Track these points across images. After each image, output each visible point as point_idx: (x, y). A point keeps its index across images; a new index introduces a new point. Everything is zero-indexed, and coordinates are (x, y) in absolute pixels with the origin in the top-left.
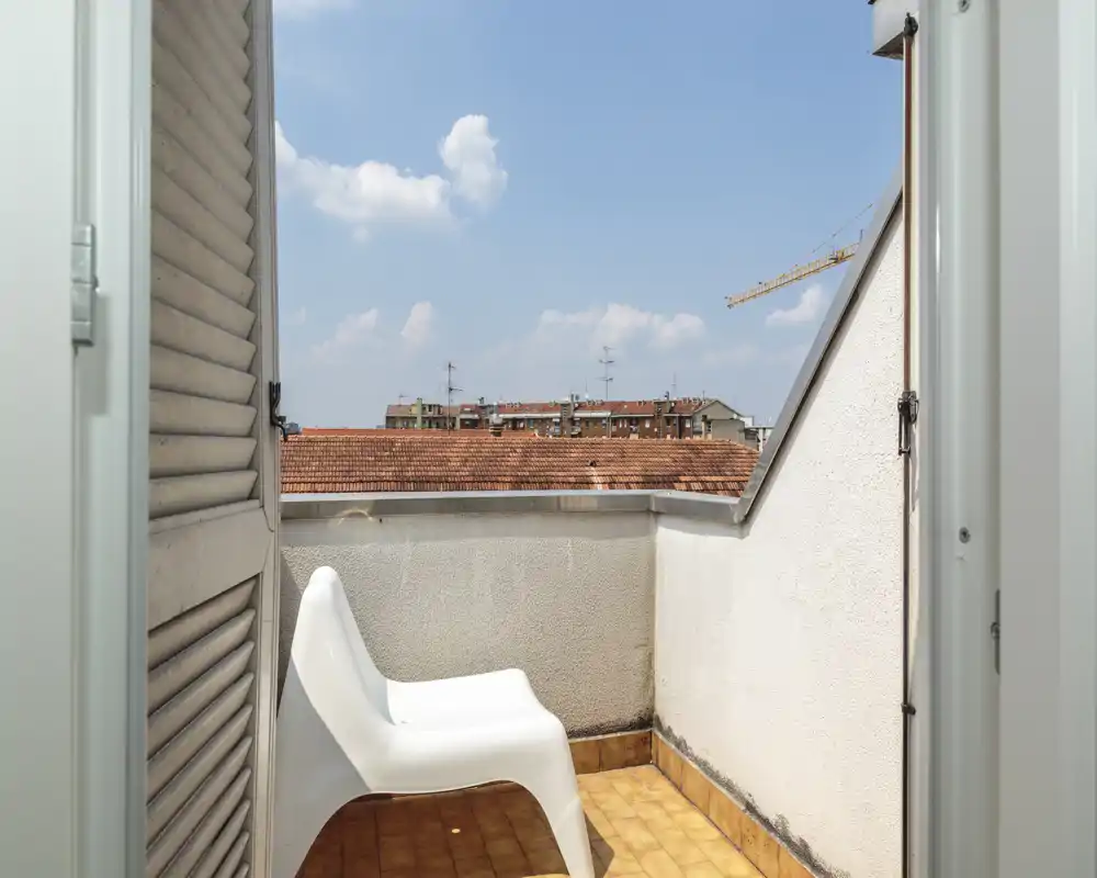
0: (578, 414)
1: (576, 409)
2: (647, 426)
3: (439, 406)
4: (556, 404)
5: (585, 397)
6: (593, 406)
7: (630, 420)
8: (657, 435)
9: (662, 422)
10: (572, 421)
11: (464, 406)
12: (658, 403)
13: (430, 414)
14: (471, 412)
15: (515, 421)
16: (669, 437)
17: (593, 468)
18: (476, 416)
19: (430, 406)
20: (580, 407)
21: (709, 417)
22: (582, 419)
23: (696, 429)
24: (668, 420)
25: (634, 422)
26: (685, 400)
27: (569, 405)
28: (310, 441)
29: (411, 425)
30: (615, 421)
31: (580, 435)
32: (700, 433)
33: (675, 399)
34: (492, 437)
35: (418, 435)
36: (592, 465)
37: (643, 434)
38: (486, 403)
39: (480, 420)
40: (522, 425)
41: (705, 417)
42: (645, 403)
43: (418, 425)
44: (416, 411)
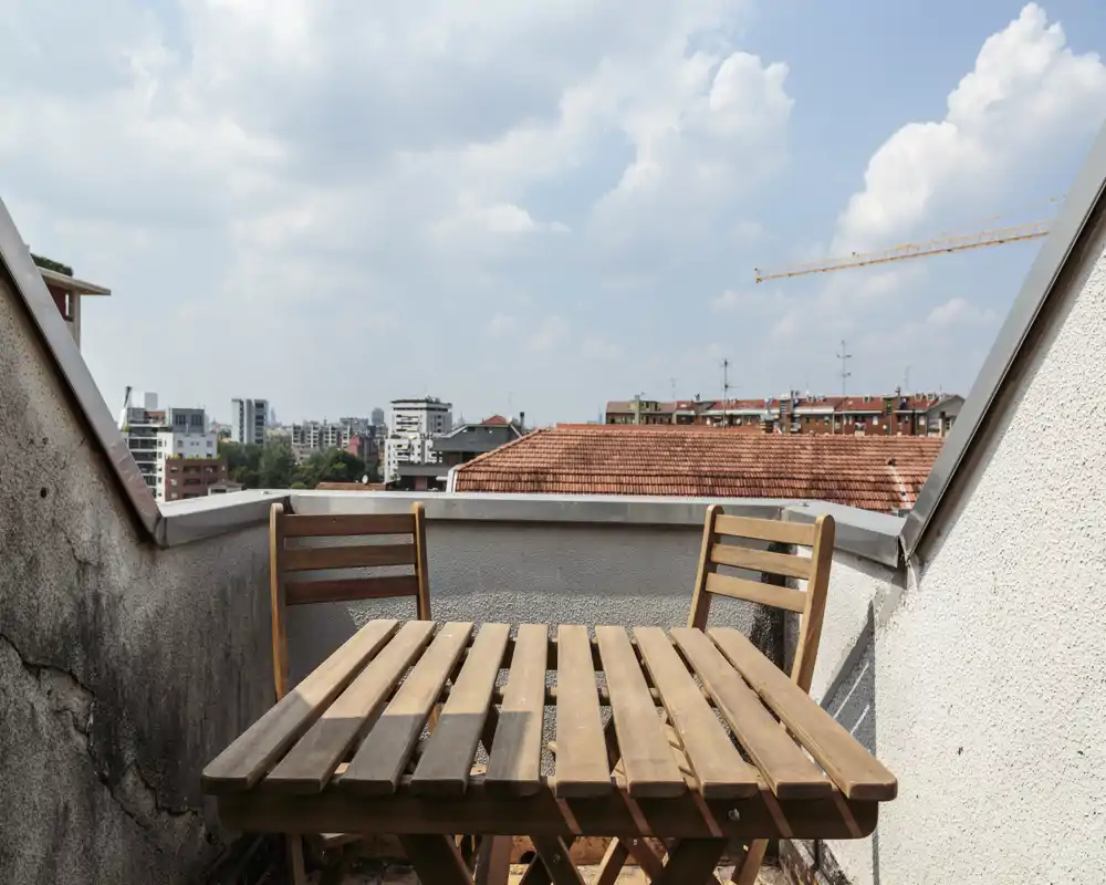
0: (799, 411)
1: (795, 406)
2: (875, 422)
3: (656, 404)
4: (774, 401)
5: (805, 394)
6: (815, 403)
7: (856, 417)
8: (886, 432)
9: (890, 418)
10: (792, 418)
11: (679, 403)
12: (888, 400)
13: (648, 411)
14: (689, 409)
15: (732, 418)
16: (899, 434)
18: (692, 413)
19: (647, 403)
20: (801, 403)
21: (947, 414)
22: (802, 416)
23: (933, 426)
24: (899, 417)
25: (860, 419)
26: (918, 396)
27: (789, 401)
29: (629, 420)
30: (838, 418)
31: (800, 431)
32: (937, 431)
33: (907, 395)
35: (636, 428)
37: (870, 430)
38: (701, 400)
39: (697, 416)
40: (738, 421)
41: (943, 414)
42: (872, 399)
43: (636, 421)
44: (634, 408)
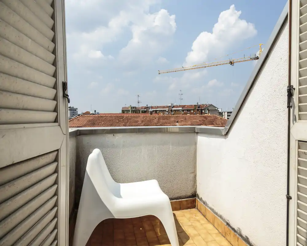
0: (173, 109)
1: (172, 107)
2: (192, 112)
3: (136, 107)
4: (167, 106)
5: (175, 104)
6: (177, 107)
7: (187, 110)
8: (195, 114)
9: (196, 111)
10: (171, 111)
11: (142, 107)
12: (195, 106)
13: (134, 109)
14: (145, 109)
15: (156, 111)
16: (198, 114)
17: (177, 123)
18: (146, 110)
19: (133, 107)
20: (174, 107)
21: (209, 109)
22: (174, 110)
23: (206, 112)
24: (198, 110)
25: (188, 111)
26: (202, 104)
27: (171, 106)
28: (101, 117)
29: (128, 112)
30: (183, 111)
31: (174, 114)
32: (207, 113)
33: (200, 104)
34: (150, 115)
35: (130, 115)
36: (177, 122)
37: (191, 114)
38: (148, 106)
39: (147, 111)
40: (158, 112)
41: (208, 109)
42: (191, 105)
43: (130, 112)
44: (130, 109)
